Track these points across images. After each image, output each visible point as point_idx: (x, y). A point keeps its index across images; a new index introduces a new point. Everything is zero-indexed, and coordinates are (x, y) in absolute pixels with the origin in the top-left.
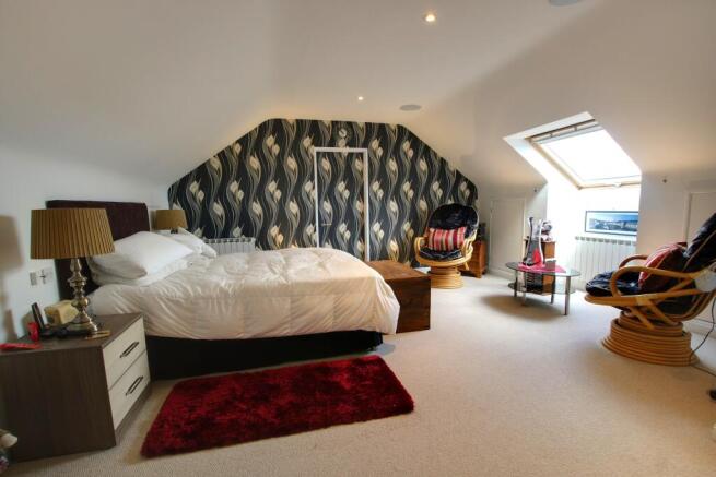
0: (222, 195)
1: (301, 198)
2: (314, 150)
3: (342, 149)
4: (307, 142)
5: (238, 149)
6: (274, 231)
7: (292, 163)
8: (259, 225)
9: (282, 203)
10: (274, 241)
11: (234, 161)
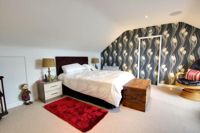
0: (112, 55)
1: (134, 55)
2: (139, 39)
3: (150, 37)
4: (137, 36)
5: (116, 41)
6: (124, 65)
7: (131, 44)
8: (121, 63)
9: (127, 57)
10: (124, 68)
11: (115, 45)
